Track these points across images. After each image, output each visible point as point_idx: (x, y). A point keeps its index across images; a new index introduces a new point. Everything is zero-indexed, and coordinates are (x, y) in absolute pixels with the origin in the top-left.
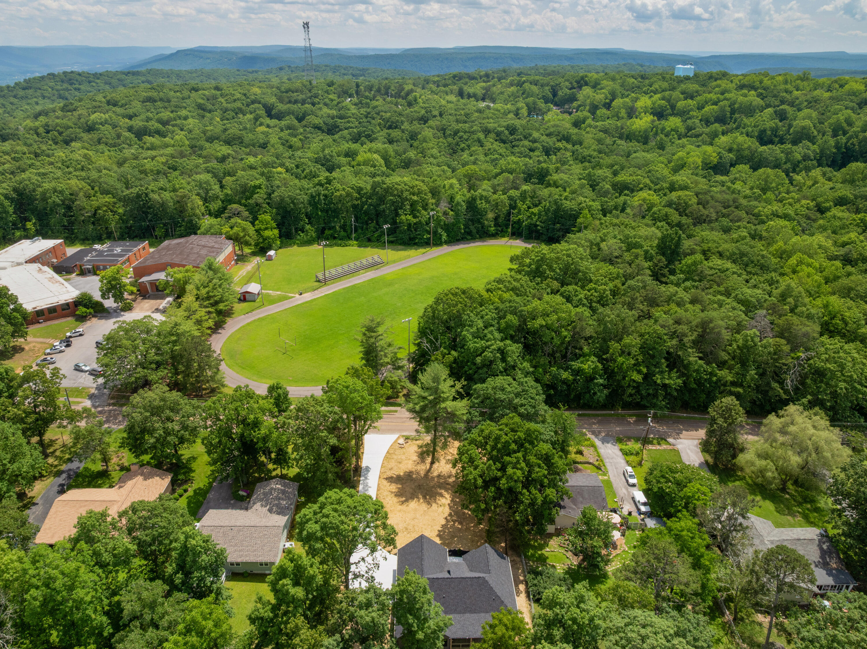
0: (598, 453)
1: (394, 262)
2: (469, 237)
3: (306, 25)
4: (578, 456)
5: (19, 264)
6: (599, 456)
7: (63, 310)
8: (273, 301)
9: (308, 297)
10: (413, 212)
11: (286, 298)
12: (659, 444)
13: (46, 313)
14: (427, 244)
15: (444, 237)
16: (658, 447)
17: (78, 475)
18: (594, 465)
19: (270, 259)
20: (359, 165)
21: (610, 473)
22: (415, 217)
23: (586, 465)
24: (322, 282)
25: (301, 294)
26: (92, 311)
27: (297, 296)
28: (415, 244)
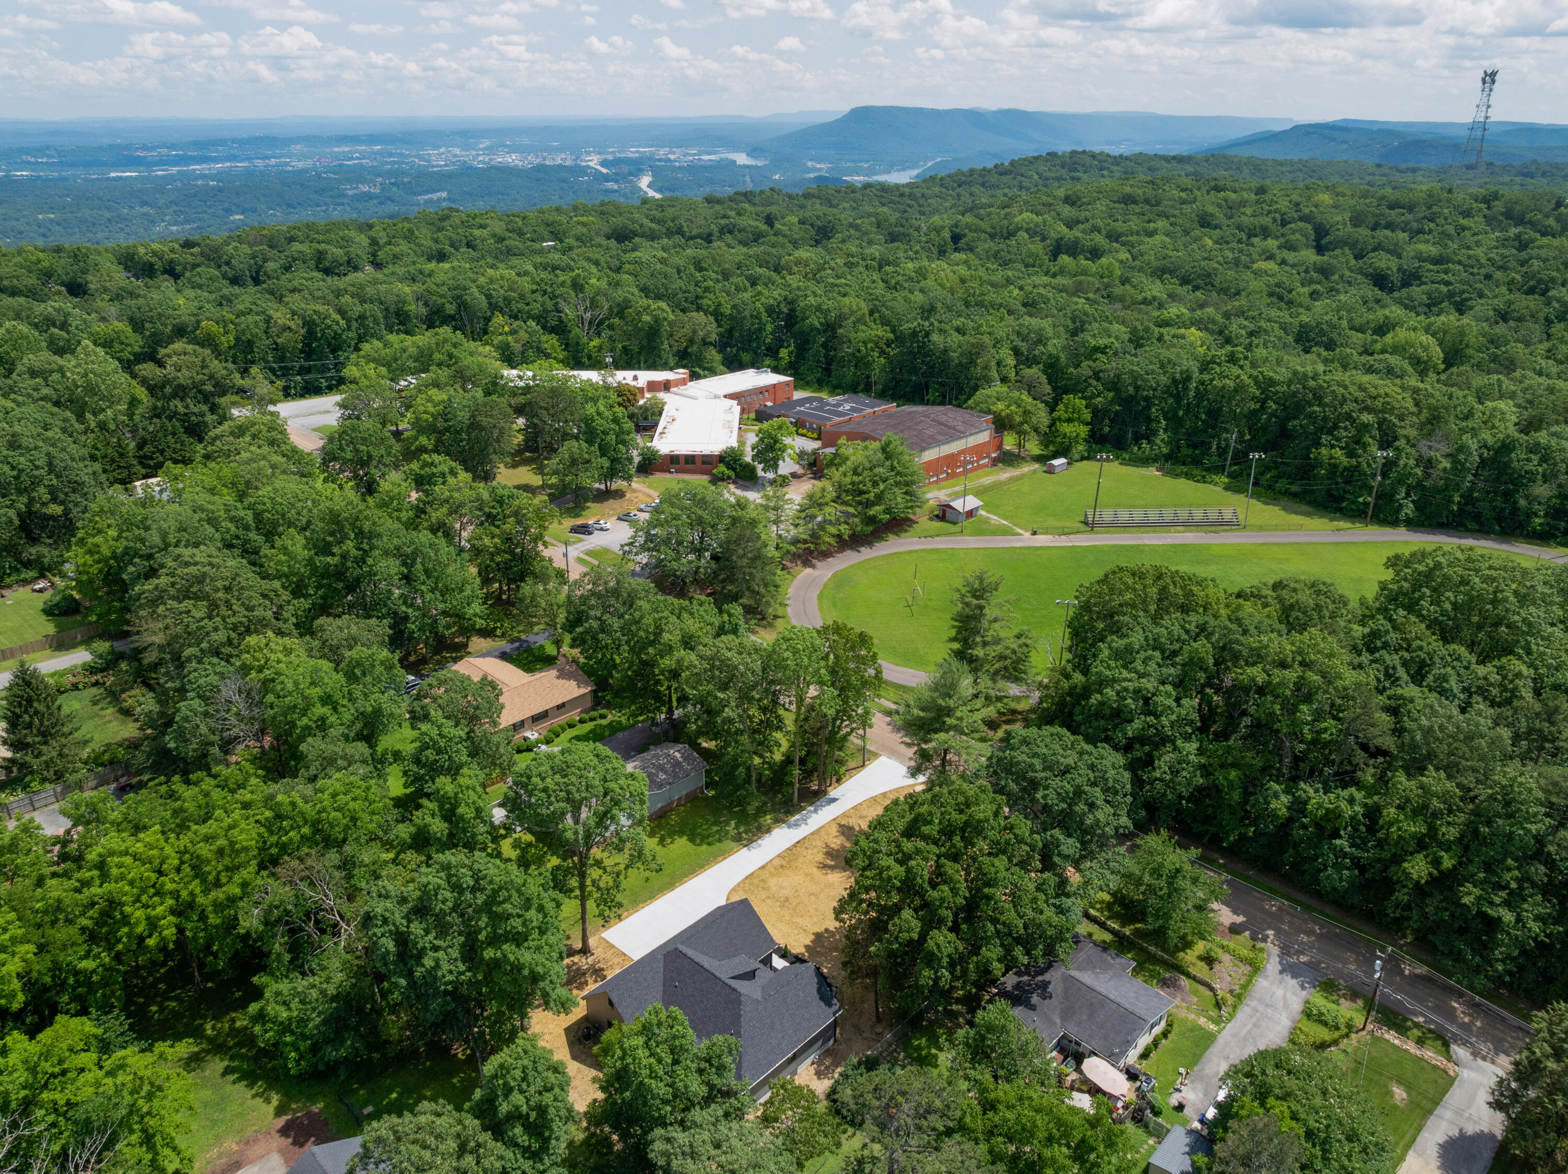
0: (1249, 982)
1: (1261, 528)
2: (1472, 525)
3: (1490, 78)
4: (1202, 964)
5: (716, 397)
6: (1244, 987)
7: (704, 463)
8: (984, 530)
9: (1043, 540)
10: (1354, 446)
11: (1005, 532)
12: (1420, 1042)
13: (682, 461)
14: (1358, 514)
15: (1409, 509)
16: (1411, 1047)
17: (529, 650)
18: (1216, 995)
19: (1051, 471)
20: (1383, 351)
21: (1230, 1028)
22: (1351, 454)
23: (1201, 989)
24: (1089, 525)
25: (1034, 533)
26: (732, 474)
27: (1027, 535)
28: (1339, 510)
